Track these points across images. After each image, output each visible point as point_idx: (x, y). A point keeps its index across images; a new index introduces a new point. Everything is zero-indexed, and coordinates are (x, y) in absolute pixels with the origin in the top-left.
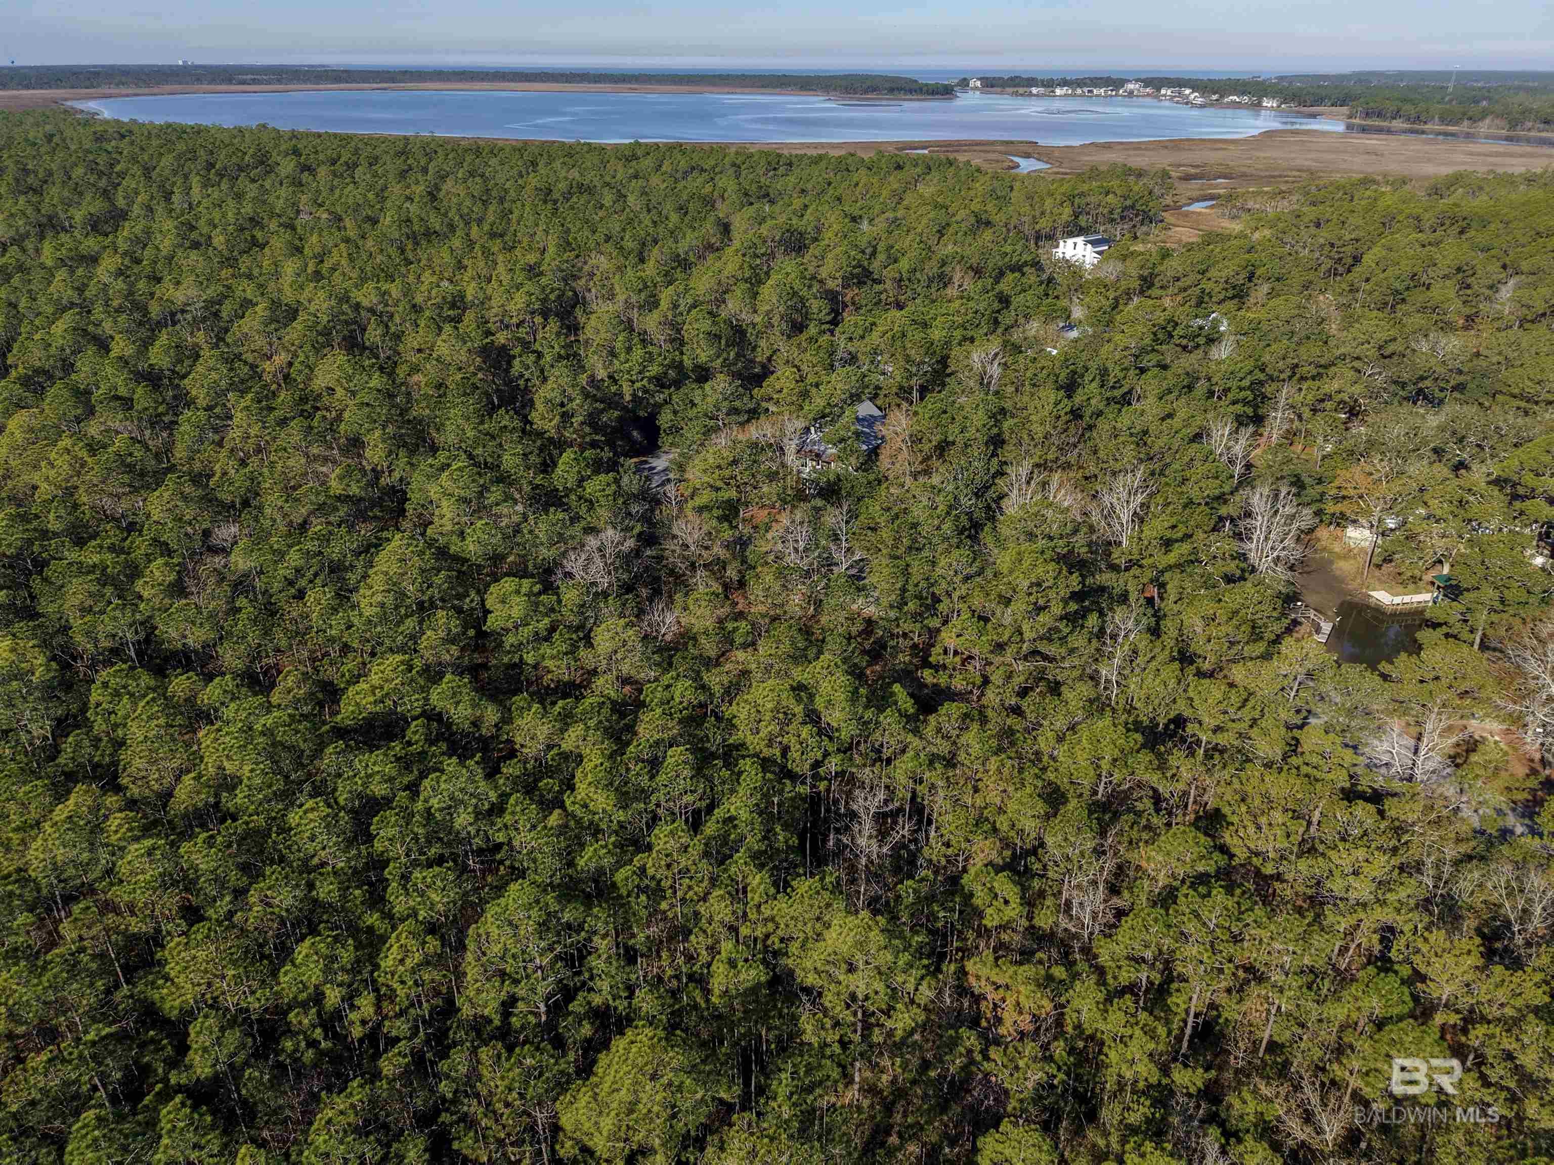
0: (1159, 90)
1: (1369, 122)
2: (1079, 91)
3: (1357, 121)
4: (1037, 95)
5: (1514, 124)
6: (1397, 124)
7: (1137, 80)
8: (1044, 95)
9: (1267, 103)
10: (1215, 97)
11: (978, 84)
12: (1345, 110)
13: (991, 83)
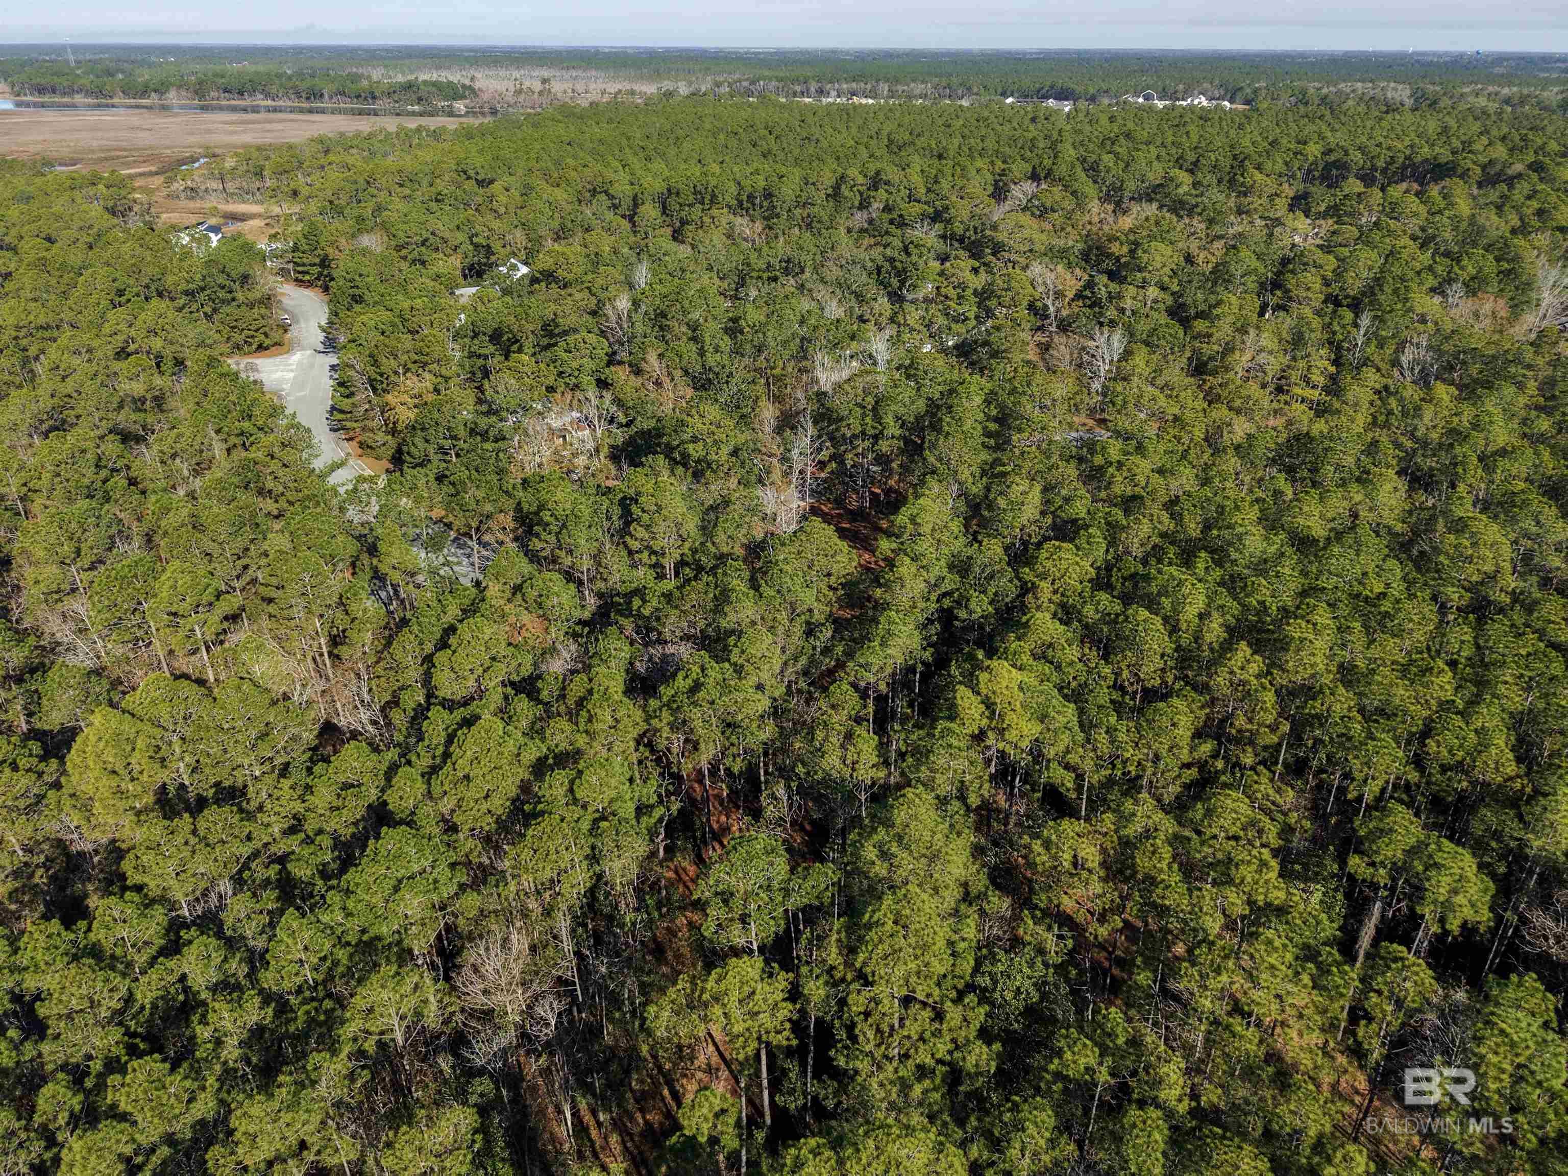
3: (26, 98)
5: (200, 94)
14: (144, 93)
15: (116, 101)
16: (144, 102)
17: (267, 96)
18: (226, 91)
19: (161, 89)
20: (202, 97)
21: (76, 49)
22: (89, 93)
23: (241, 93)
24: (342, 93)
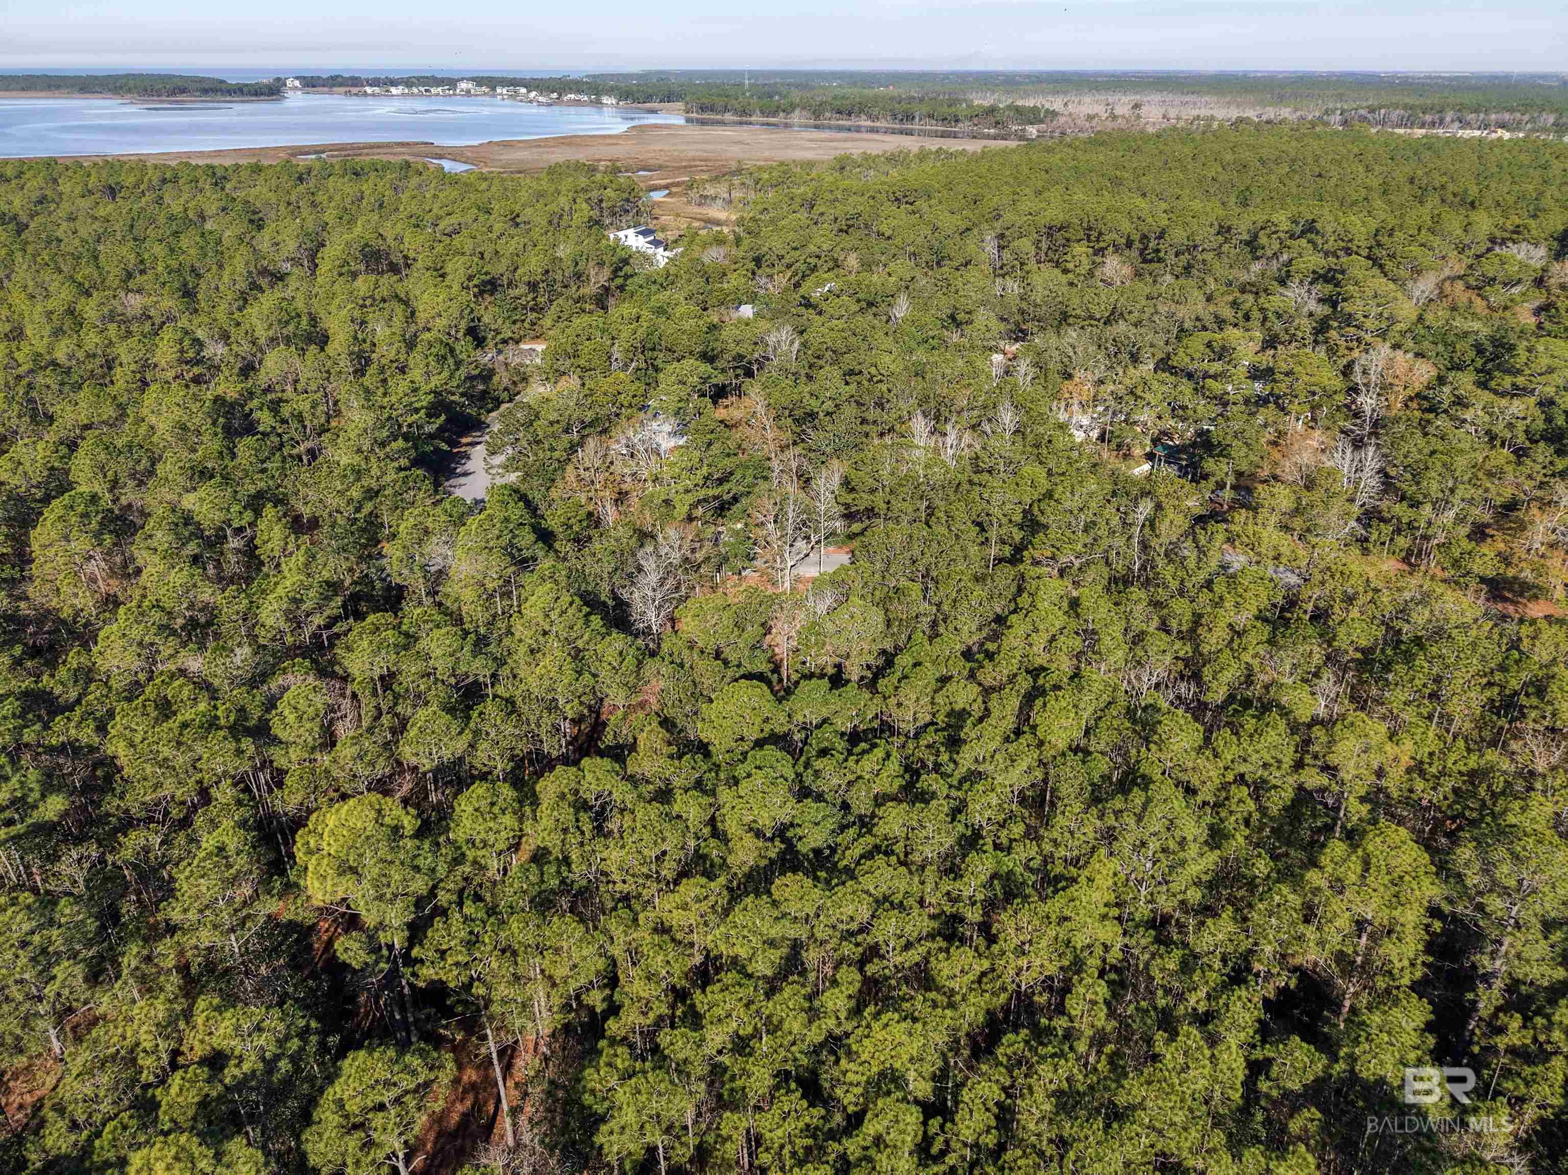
0: (494, 89)
1: (705, 116)
2: (415, 90)
3: (694, 115)
4: (373, 95)
5: (817, 114)
6: (728, 117)
7: (468, 79)
8: (379, 95)
9: (606, 100)
10: (555, 95)
11: (297, 83)
12: (680, 105)
13: (311, 83)
14: (774, 114)
15: (753, 119)
16: (772, 120)
17: (870, 117)
18: (839, 112)
19: (788, 110)
20: (817, 117)
21: (752, 74)
22: (736, 112)
23: (850, 114)
24: (930, 116)
